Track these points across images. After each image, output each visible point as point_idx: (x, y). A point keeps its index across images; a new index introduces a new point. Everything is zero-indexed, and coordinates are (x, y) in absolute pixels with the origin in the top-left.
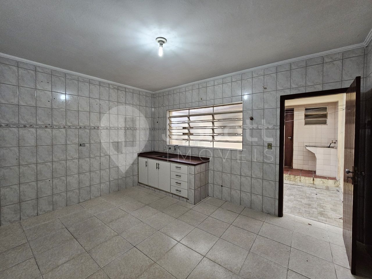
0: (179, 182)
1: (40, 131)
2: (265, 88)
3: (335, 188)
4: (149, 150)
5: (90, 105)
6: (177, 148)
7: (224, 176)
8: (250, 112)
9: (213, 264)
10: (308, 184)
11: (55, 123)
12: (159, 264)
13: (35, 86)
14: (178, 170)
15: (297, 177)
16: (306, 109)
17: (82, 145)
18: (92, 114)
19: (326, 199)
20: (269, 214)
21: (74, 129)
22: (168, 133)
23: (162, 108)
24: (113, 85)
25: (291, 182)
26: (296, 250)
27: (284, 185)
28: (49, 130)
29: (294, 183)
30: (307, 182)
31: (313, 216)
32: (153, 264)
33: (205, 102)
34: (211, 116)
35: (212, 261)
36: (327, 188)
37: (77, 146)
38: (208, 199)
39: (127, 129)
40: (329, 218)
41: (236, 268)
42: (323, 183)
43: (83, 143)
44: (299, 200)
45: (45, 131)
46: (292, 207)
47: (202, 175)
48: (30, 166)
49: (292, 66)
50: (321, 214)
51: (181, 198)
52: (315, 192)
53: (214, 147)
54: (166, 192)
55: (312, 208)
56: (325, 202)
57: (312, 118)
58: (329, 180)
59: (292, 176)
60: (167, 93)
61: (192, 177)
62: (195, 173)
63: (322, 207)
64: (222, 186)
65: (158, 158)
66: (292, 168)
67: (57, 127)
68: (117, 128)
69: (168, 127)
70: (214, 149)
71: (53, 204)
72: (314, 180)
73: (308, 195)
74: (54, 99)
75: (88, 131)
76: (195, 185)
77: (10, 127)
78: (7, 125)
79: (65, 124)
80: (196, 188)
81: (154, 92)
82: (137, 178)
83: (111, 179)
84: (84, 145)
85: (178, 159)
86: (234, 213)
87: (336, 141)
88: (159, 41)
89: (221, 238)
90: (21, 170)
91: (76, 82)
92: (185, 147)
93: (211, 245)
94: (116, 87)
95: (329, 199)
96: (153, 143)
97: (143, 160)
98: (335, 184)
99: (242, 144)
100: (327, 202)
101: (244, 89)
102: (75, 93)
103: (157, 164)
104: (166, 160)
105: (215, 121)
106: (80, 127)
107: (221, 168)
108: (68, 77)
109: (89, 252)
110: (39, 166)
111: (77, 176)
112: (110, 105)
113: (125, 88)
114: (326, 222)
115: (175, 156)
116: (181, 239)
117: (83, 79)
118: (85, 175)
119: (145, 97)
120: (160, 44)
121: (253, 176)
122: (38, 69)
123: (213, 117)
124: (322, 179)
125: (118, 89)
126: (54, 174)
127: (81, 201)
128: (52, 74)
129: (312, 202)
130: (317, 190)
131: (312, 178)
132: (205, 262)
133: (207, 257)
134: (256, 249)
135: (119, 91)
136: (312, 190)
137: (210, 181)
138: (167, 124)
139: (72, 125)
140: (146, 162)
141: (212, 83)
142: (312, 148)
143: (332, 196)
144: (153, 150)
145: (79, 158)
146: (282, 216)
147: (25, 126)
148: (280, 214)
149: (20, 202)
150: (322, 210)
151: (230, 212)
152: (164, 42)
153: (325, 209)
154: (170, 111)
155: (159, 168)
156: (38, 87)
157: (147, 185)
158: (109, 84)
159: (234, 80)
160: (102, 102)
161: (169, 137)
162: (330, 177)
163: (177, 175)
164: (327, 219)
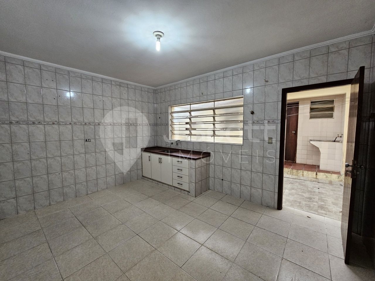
0: (180, 175)
1: (48, 128)
2: (267, 81)
3: (339, 182)
4: (152, 145)
5: (94, 102)
6: (178, 143)
7: (224, 170)
8: (251, 106)
9: (210, 251)
10: (310, 178)
11: (61, 120)
12: (160, 251)
13: (41, 84)
14: (179, 165)
15: (299, 171)
16: (312, 102)
17: (88, 141)
18: (96, 111)
19: (328, 193)
20: (268, 207)
21: (79, 125)
22: (170, 128)
23: (164, 103)
24: (115, 82)
25: (294, 177)
26: (293, 241)
27: (284, 179)
28: (56, 126)
29: (296, 177)
30: (310, 176)
31: (313, 209)
32: (153, 251)
33: (205, 97)
34: (212, 111)
35: (209, 249)
36: (331, 183)
37: (83, 142)
38: (209, 192)
39: (130, 124)
40: (329, 211)
41: (231, 256)
42: (327, 177)
43: (89, 138)
44: (300, 194)
45: (53, 127)
46: (293, 201)
47: (203, 169)
48: (41, 160)
49: (295, 57)
50: (322, 207)
51: (182, 191)
52: (317, 186)
53: (215, 142)
54: (168, 185)
55: (313, 202)
56: (327, 196)
57: (317, 111)
58: (333, 175)
59: (295, 171)
60: (169, 88)
61: (193, 171)
62: (195, 167)
63: (323, 201)
64: (222, 180)
65: (161, 152)
66: (296, 162)
67: (63, 124)
68: (120, 124)
69: (170, 123)
70: (215, 144)
71: (64, 195)
72: (317, 174)
73: (310, 189)
74: (60, 96)
75: (93, 127)
76: (195, 179)
77: (20, 124)
78: (17, 122)
79: (71, 121)
80: (197, 181)
81: (155, 88)
82: (141, 172)
83: (117, 173)
84: (89, 141)
85: (180, 153)
86: (233, 206)
87: (342, 135)
88: (156, 35)
89: (219, 228)
90: (33, 164)
91: (79, 79)
92: (187, 142)
93: (209, 234)
94: (119, 84)
95: (332, 193)
96: (156, 138)
97: (146, 155)
98: (338, 178)
99: (242, 138)
100: (329, 196)
101: (245, 82)
102: (79, 90)
103: (159, 158)
104: (168, 155)
105: (216, 116)
106: (85, 124)
107: (222, 162)
108: (71, 74)
109: (96, 238)
110: (49, 161)
111: (84, 169)
112: (113, 101)
113: (127, 84)
114: (325, 215)
115: (177, 151)
116: (181, 229)
117: (86, 77)
118: (92, 169)
119: (147, 93)
120: (157, 38)
121: (253, 170)
122: (43, 68)
123: (214, 112)
124: (325, 173)
125: (120, 85)
126: (63, 167)
127: (89, 192)
128: (56, 71)
129: (313, 196)
130: (319, 184)
131: (316, 172)
132: (203, 250)
133: (204, 245)
134: (252, 239)
135: (121, 88)
136: (314, 184)
137: (211, 174)
138: (169, 120)
139: (77, 121)
140: (149, 157)
141: (213, 78)
142: (316, 142)
143: (335, 191)
144: (156, 145)
145: (86, 153)
146: (281, 209)
147: (34, 123)
148: (280, 207)
149: (34, 193)
150: (323, 203)
151: (230, 204)
152: (161, 36)
153: (325, 203)
154: (171, 107)
155: (161, 162)
156: (44, 85)
157: (150, 179)
158: (111, 81)
159: (235, 73)
160: (104, 99)
161: (171, 132)
162: (334, 172)
163: (179, 169)
164: (328, 213)
